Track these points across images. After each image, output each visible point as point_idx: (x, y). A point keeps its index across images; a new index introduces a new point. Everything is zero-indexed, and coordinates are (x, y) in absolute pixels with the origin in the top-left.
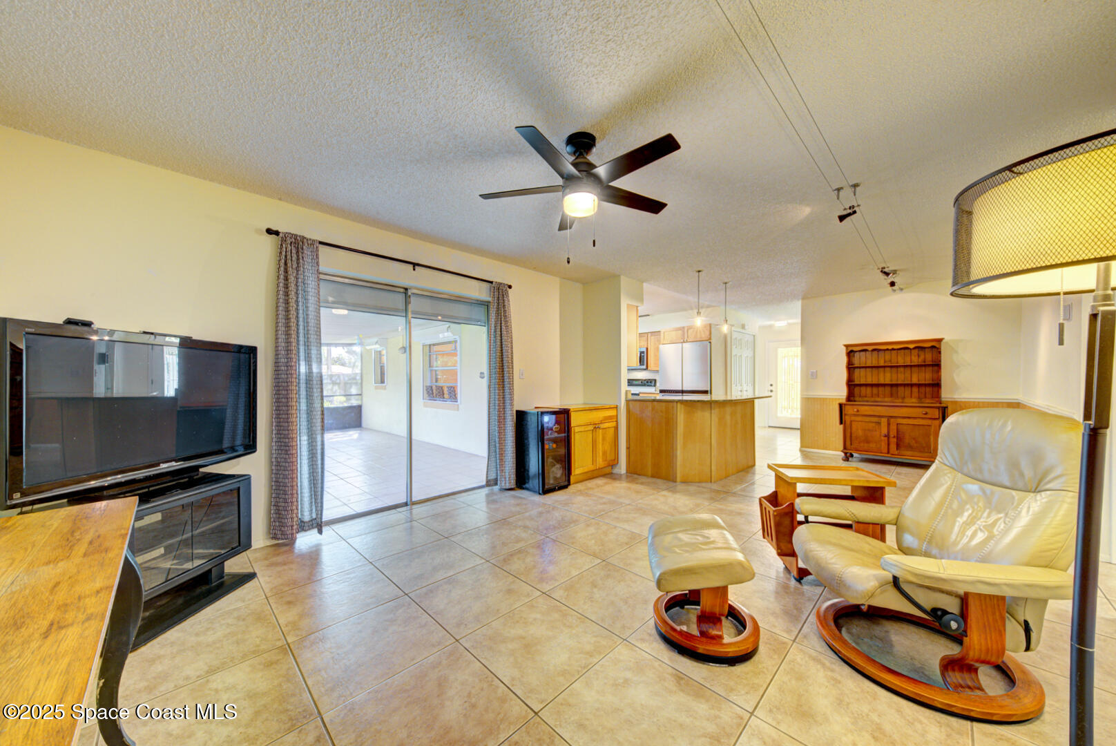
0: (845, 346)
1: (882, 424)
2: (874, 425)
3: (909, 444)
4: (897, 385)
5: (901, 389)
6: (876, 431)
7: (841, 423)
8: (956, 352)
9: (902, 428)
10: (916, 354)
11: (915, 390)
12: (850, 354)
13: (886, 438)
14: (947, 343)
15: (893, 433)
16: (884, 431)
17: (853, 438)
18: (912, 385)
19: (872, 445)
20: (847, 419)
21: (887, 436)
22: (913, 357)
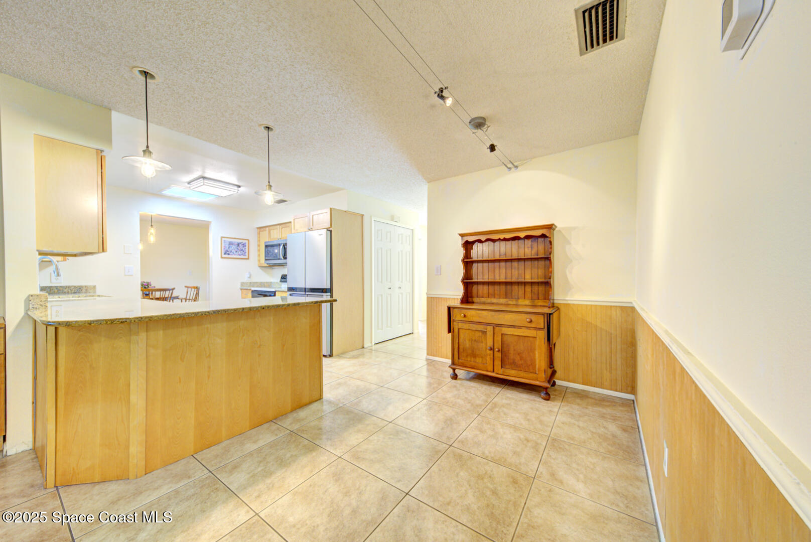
0: (460, 235)
1: (488, 333)
2: (480, 334)
3: (514, 360)
4: (511, 283)
5: (515, 288)
6: (482, 342)
7: (449, 331)
8: (569, 243)
9: (508, 340)
10: (529, 246)
11: (528, 289)
12: (468, 245)
13: (492, 352)
14: (560, 231)
15: (498, 345)
16: (490, 344)
17: (461, 350)
18: (525, 283)
19: (479, 360)
20: (455, 326)
21: (492, 349)
22: (526, 250)
